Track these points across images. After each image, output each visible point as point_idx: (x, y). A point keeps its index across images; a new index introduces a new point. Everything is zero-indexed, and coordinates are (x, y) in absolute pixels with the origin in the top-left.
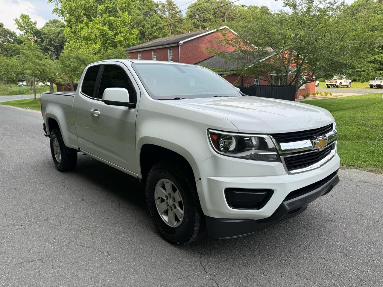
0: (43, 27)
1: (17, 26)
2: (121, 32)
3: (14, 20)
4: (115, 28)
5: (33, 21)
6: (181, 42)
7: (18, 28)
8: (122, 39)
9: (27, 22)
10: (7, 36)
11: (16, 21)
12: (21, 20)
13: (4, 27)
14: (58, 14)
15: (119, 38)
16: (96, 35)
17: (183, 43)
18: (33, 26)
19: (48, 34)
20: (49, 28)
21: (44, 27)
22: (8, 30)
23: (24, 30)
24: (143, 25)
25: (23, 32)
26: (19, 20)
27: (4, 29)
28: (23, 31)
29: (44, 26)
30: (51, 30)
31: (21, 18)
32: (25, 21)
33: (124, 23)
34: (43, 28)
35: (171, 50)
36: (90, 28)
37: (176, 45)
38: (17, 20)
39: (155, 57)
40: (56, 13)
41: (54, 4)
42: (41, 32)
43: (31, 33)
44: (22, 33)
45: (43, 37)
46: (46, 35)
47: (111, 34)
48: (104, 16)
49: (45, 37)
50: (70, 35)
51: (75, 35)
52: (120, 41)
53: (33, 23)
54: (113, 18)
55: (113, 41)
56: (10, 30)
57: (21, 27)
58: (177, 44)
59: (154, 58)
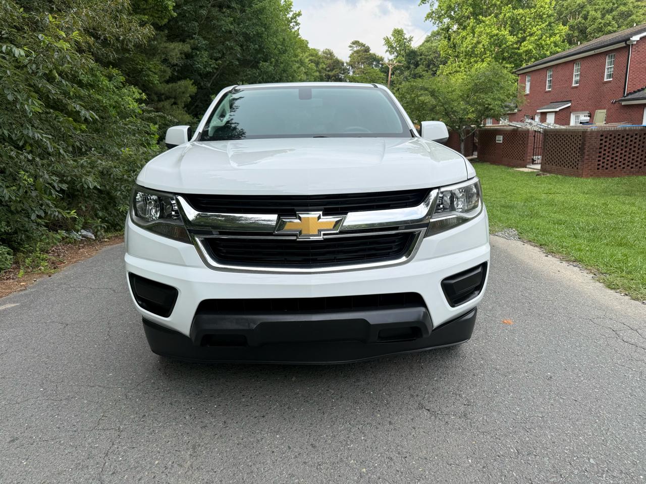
0: (421, 44)
1: (386, 48)
2: (531, 35)
3: (384, 39)
4: (521, 30)
5: (408, 38)
6: (636, 38)
7: (387, 51)
8: (531, 47)
9: (400, 40)
10: (373, 64)
11: (386, 41)
12: (392, 38)
13: (371, 52)
14: (433, 21)
15: (527, 45)
16: (483, 45)
17: (641, 38)
18: (407, 44)
19: (427, 53)
20: (428, 45)
21: (423, 44)
22: (375, 55)
23: (395, 53)
24: (585, 15)
25: (393, 55)
26: (390, 38)
27: (370, 54)
28: (393, 53)
29: (423, 42)
30: (432, 46)
31: (392, 35)
32: (397, 39)
33: (540, 16)
34: (421, 46)
35: (612, 56)
36: (476, 35)
37: (623, 44)
38: (388, 39)
39: (578, 75)
40: (430, 19)
41: (428, 5)
42: (416, 51)
43: (403, 56)
44: (392, 57)
45: (419, 59)
46: (423, 56)
47: (511, 41)
48: (504, 10)
49: (421, 59)
50: (447, 52)
51: (454, 50)
52: (528, 52)
53: (408, 39)
54: (521, 11)
55: (516, 53)
56: (377, 55)
57: (391, 48)
58: (626, 43)
59: (576, 75)
